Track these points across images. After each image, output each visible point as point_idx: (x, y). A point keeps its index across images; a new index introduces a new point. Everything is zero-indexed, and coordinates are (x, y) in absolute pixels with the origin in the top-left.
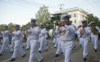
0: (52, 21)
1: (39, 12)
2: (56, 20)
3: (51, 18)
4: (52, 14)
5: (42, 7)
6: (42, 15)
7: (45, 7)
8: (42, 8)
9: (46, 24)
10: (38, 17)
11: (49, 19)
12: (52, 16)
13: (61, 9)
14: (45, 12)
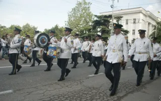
0: (94, 28)
1: (74, 9)
2: (101, 26)
3: (93, 22)
4: (96, 16)
5: (81, 2)
6: (79, 15)
7: (85, 3)
8: (81, 4)
9: (84, 32)
10: (73, 19)
11: (90, 24)
12: (96, 19)
13: (112, 7)
14: (84, 11)
